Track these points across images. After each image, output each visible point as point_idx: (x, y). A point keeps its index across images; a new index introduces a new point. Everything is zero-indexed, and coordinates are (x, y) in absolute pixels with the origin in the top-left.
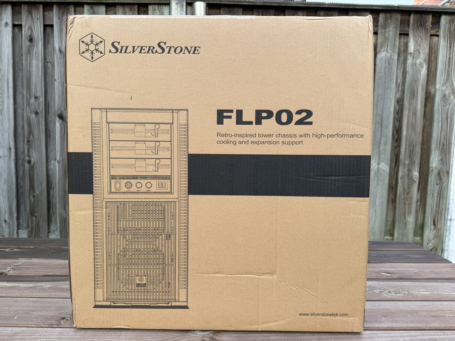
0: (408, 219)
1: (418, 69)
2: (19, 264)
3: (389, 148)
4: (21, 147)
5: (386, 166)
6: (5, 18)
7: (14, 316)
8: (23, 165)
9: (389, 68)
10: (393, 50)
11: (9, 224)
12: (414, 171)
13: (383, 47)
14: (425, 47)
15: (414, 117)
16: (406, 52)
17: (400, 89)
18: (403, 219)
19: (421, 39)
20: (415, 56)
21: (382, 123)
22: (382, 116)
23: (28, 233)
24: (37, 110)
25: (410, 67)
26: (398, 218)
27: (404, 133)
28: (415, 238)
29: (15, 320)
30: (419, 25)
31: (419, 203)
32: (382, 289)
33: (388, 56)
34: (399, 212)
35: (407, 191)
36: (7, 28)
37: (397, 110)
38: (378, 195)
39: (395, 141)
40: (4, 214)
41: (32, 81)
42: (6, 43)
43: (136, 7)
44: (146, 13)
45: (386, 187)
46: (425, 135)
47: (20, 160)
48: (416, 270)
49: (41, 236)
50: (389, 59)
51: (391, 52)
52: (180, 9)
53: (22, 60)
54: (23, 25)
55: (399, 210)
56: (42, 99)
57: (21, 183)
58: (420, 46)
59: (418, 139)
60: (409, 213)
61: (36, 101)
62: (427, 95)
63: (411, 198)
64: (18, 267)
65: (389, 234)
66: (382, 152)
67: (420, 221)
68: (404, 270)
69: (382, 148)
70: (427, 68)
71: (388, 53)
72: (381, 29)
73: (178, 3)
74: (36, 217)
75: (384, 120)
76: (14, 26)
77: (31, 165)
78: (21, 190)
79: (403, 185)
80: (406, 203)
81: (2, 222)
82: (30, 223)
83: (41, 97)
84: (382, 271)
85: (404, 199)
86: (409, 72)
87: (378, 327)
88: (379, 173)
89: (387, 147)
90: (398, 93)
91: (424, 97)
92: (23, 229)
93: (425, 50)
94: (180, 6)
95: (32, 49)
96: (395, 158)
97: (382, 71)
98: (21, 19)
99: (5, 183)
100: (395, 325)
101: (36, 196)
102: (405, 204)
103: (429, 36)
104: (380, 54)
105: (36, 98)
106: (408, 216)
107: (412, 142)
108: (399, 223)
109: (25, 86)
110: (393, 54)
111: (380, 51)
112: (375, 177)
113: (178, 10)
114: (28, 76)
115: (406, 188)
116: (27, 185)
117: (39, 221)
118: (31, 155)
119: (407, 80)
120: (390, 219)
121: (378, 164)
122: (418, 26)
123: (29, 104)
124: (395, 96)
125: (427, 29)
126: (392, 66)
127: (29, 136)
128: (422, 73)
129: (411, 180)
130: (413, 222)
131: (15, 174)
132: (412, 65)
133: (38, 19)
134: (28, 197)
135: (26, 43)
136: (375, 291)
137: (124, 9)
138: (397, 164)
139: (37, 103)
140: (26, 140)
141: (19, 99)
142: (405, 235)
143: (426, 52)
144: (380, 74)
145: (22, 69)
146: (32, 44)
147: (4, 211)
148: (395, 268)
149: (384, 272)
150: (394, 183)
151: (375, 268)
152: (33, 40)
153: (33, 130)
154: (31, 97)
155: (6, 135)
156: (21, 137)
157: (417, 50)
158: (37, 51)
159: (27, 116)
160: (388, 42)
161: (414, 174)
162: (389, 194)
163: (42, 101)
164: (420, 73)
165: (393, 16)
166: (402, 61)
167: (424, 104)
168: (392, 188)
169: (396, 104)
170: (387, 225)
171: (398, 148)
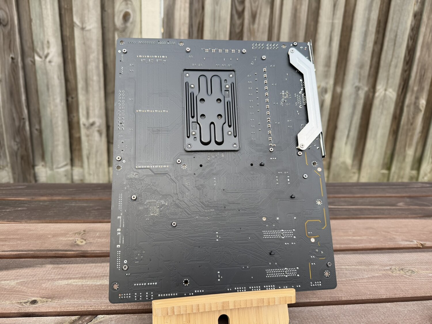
0: (408, 152)
3: (399, 71)
5: (394, 93)
12: (421, 99)
18: (402, 152)
21: (395, 40)
22: (397, 32)
27: (418, 54)
28: (412, 172)
31: (421, 134)
34: (399, 144)
35: (411, 121)
37: (414, 25)
38: (381, 125)
39: (406, 63)
45: (390, 117)
55: (400, 142)
60: (410, 145)
63: (414, 129)
65: (386, 167)
66: (391, 75)
67: (418, 154)
69: (391, 71)
75: (398, 37)
79: (408, 115)
85: (407, 130)
88: (385, 101)
89: (397, 70)
96: (403, 83)
102: (407, 135)
106: (408, 148)
107: (425, 65)
108: (398, 156)
112: (380, 104)
120: (389, 152)
121: (386, 90)
124: (414, 8)
129: (417, 108)
130: (412, 155)
138: (405, 89)
142: (402, 168)
150: (398, 112)
161: (421, 102)
162: (392, 125)
168: (395, 118)
169: (413, 18)
170: (384, 158)
171: (407, 73)
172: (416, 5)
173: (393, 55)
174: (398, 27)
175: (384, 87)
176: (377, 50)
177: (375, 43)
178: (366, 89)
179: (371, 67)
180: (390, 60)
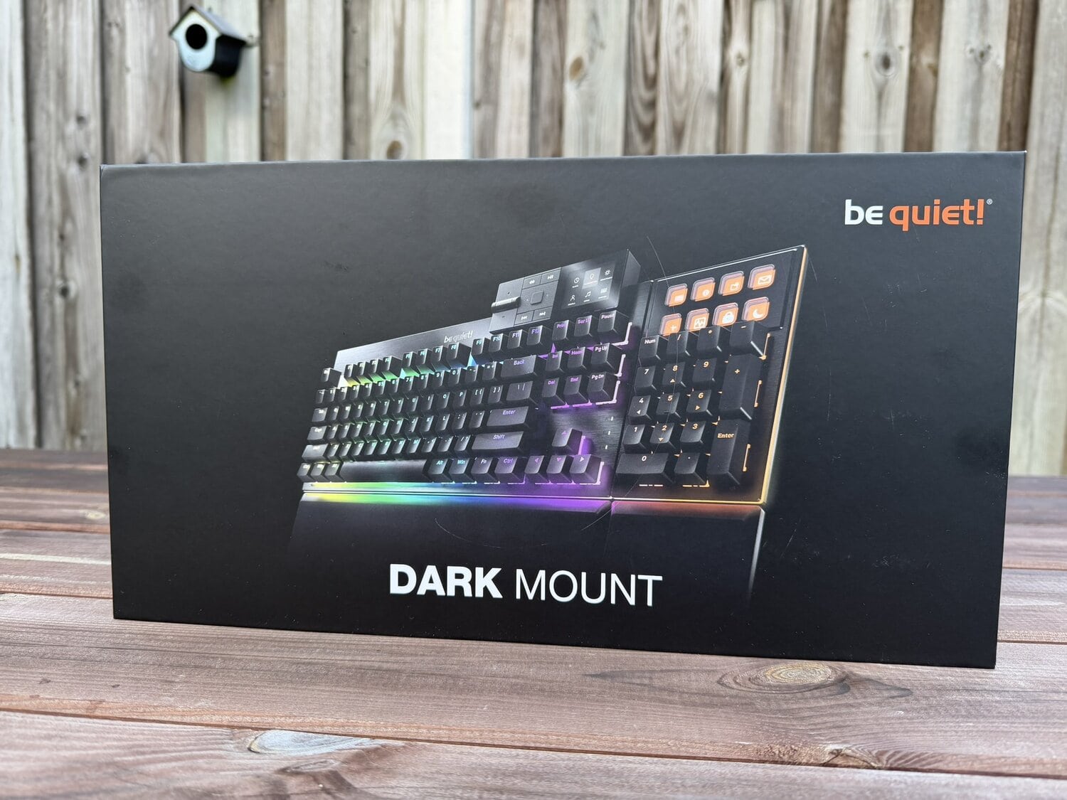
173: (1054, 206)
174: (1060, 136)
175: (1040, 288)
180: (1047, 218)
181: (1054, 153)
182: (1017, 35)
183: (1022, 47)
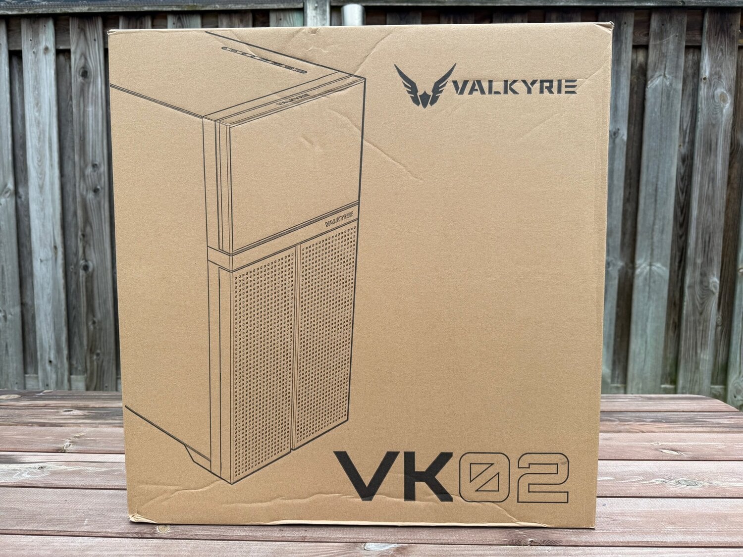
0: (702, 356)
1: (717, 104)
2: (82, 434)
3: (668, 237)
4: (73, 245)
5: (664, 269)
6: (44, 40)
7: (83, 519)
8: (75, 273)
9: (668, 104)
10: (674, 75)
11: (56, 366)
12: (712, 277)
13: (658, 70)
14: (729, 67)
15: (711, 185)
16: (696, 76)
17: (687, 140)
18: (692, 355)
19: (723, 54)
20: (713, 82)
21: (656, 196)
22: (657, 184)
23: (86, 380)
24: (97, 185)
25: (703, 102)
26: (685, 355)
27: (695, 212)
28: (713, 386)
29: (87, 525)
30: (720, 30)
31: (719, 328)
32: (665, 477)
33: (666, 84)
34: (685, 344)
35: (700, 309)
36: (47, 57)
37: (682, 174)
38: (650, 316)
39: (678, 226)
40: (48, 350)
41: (88, 139)
42: (47, 80)
43: (250, 16)
44: (266, 24)
45: (664, 302)
46: (730, 215)
47: (71, 265)
48: (721, 446)
49: (106, 385)
50: (668, 90)
51: (671, 77)
52: (321, 17)
53: (71, 106)
54: (72, 50)
55: (685, 341)
56: (104, 168)
57: (74, 302)
58: (721, 66)
59: (719, 222)
60: (704, 345)
61: (95, 171)
62: (733, 148)
63: (706, 321)
64: (81, 439)
65: (669, 379)
66: (656, 244)
67: (721, 359)
68: (701, 445)
69: (655, 239)
70: (733, 102)
71: (667, 79)
72: (655, 39)
73: (316, 7)
74: (98, 355)
75: (660, 190)
76: (58, 52)
77: (88, 272)
78: (73, 313)
79: (693, 300)
80: (698, 328)
81: (45, 364)
82: (88, 364)
83: (102, 165)
84: (663, 447)
85: (695, 322)
86: (702, 110)
87: (662, 542)
88: (652, 280)
89: (664, 237)
90: (683, 146)
91: (728, 151)
92: (76, 374)
93: (729, 71)
94: (321, 12)
95: (86, 89)
96: (678, 254)
97: (656, 110)
98: (68, 41)
99: (49, 301)
100: (691, 538)
101: (97, 321)
102: (696, 331)
103: (736, 49)
104: (652, 81)
105: (94, 166)
106: (701, 351)
107: (709, 227)
108: (686, 362)
109: (77, 148)
110: (674, 81)
111: (652, 77)
112: (644, 285)
113: (317, 19)
114: (82, 131)
115: (698, 304)
116: (82, 305)
117: (102, 362)
118: (88, 258)
119: (699, 123)
120: (671, 356)
121: (651, 265)
122: (717, 31)
123: (83, 176)
124: (679, 150)
125: (733, 37)
126: (673, 100)
127: (85, 227)
128: (724, 111)
129: (706, 290)
130: (709, 360)
131: (64, 288)
132: (707, 99)
133: (95, 40)
134: (85, 324)
135: (77, 80)
136: (653, 481)
137: (231, 20)
138: (683, 263)
139: (96, 174)
140: (80, 233)
141: (68, 169)
142: (696, 381)
143: (732, 76)
144: (654, 115)
145: (72, 121)
146: (87, 80)
147: (48, 346)
148: (685, 441)
149: (668, 449)
150: (677, 295)
151: (652, 441)
152: (88, 74)
153: (91, 218)
154: (86, 166)
155: (49, 226)
156: (73, 229)
157: (716, 74)
158: (94, 91)
159: (82, 195)
160: (666, 61)
161: (711, 281)
162: (669, 315)
163: (104, 172)
164: (722, 111)
165: (675, 17)
166: (691, 91)
167: (727, 163)
168: (675, 304)
169: (681, 163)
170: (664, 366)
171: (683, 238)
172: (682, 147)
173: (655, 217)
174: (657, 178)
175: (649, 261)
176: (630, 209)
177: (626, 200)
178: (620, 264)
179: (624, 234)
180: (651, 223)
181: (654, 188)
182: (633, 122)
183: (636, 128)
